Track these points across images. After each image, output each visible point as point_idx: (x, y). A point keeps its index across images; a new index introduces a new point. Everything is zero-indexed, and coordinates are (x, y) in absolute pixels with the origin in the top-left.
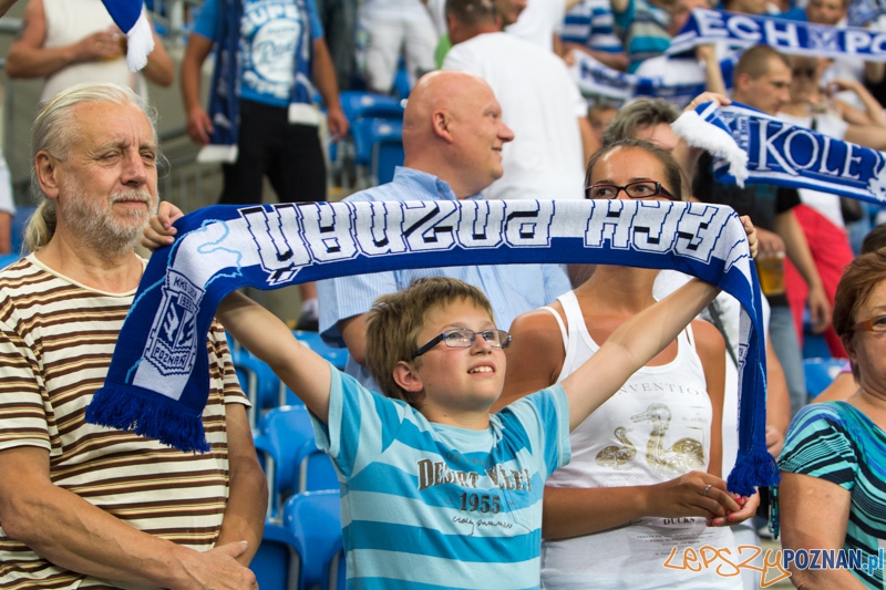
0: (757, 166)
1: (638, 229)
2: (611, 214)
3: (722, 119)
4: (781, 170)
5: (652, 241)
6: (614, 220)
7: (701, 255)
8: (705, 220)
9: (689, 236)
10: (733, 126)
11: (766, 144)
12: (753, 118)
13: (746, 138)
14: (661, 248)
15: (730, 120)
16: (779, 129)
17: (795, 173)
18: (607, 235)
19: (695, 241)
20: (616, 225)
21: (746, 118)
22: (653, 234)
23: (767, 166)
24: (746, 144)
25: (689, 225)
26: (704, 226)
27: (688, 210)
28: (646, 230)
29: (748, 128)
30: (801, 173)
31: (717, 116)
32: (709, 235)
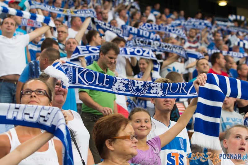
0: (76, 83)
1: (26, 114)
2: (16, 108)
3: (62, 68)
4: (84, 84)
5: (30, 118)
6: (17, 110)
7: (48, 124)
8: (49, 112)
9: (44, 117)
10: (67, 70)
11: (78, 75)
12: (74, 67)
13: (71, 73)
14: (34, 120)
15: (66, 68)
16: (82, 70)
17: (88, 85)
18: (15, 115)
19: (46, 119)
20: (18, 112)
21: (71, 67)
22: (31, 116)
23: (79, 83)
24: (71, 76)
25: (44, 113)
26: (49, 114)
27: (43, 108)
28: (29, 114)
29: (72, 70)
30: (90, 84)
31: (60, 66)
32: (51, 117)
